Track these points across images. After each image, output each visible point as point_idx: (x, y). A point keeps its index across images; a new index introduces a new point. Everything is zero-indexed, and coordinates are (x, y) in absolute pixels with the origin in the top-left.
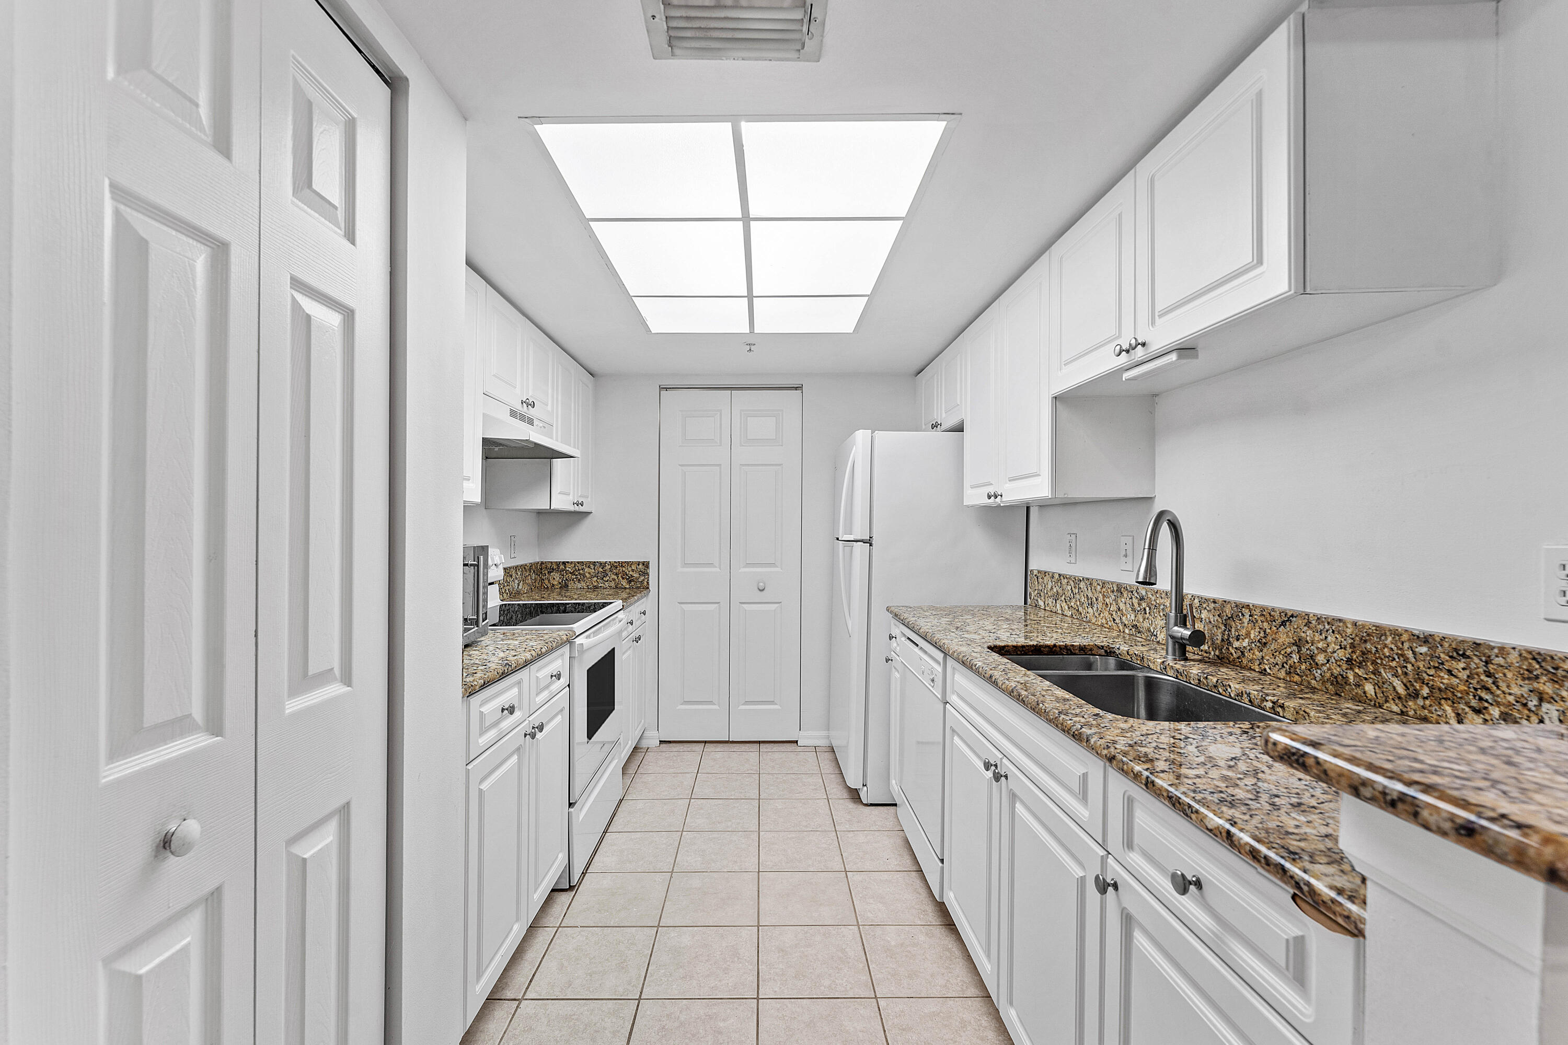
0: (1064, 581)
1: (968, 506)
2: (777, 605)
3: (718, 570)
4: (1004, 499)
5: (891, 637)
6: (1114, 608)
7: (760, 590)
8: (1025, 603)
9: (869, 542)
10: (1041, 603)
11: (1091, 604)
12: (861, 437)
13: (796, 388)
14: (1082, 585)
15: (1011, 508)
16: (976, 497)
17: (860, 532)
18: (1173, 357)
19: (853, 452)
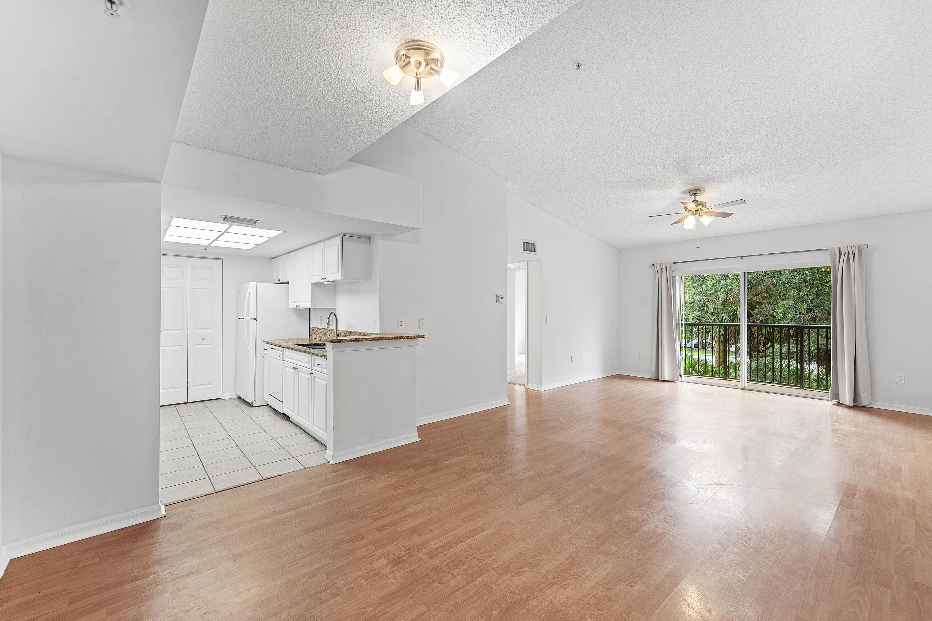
0: (319, 330)
1: (290, 308)
2: (211, 345)
3: (181, 332)
4: (300, 307)
5: (265, 350)
6: (329, 335)
7: (202, 339)
8: (309, 337)
9: (256, 319)
10: (313, 337)
11: (324, 335)
12: (253, 284)
13: (219, 259)
14: (322, 330)
15: (304, 309)
16: (293, 305)
17: (252, 316)
18: (330, 283)
19: (249, 289)
